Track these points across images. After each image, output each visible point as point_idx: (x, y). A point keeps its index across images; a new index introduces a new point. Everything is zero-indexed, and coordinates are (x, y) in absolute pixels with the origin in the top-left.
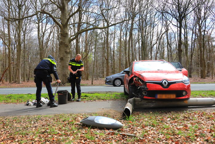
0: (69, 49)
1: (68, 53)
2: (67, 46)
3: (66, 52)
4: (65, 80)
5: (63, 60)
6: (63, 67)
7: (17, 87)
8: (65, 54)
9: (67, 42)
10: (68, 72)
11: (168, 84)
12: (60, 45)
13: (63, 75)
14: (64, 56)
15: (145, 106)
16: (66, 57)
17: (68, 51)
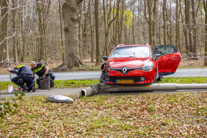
0: (77, 15)
1: (76, 20)
2: (74, 10)
3: (72, 19)
4: (72, 62)
5: (68, 31)
6: (69, 42)
7: (3, 73)
8: (71, 23)
9: (73, 3)
10: (76, 50)
11: (127, 71)
12: (64, 9)
13: (69, 54)
14: (70, 26)
15: (109, 90)
16: (72, 26)
17: (76, 17)
